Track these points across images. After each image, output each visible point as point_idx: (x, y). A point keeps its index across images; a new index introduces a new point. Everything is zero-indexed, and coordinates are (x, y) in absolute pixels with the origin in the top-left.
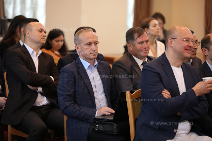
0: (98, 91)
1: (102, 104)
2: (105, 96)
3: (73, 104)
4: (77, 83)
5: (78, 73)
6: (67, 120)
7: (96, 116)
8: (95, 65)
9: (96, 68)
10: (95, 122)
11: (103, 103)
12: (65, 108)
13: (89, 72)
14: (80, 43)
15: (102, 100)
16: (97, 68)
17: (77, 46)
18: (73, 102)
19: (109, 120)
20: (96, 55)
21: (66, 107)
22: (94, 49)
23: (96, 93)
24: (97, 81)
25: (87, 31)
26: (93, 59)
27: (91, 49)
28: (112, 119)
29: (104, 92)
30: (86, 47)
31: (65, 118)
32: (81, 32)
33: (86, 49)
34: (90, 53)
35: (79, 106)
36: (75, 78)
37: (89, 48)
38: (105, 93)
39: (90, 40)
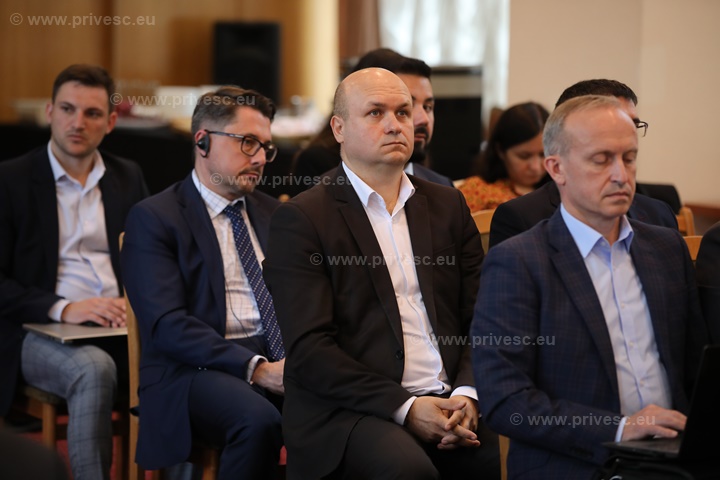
0: (632, 341)
1: (646, 394)
2: (662, 360)
3: (528, 389)
4: (545, 309)
5: (554, 270)
6: (511, 453)
7: (618, 438)
8: (621, 239)
9: (625, 251)
10: (610, 464)
11: (651, 389)
12: (497, 407)
13: (595, 267)
14: (568, 151)
15: (646, 378)
16: (631, 253)
17: (554, 160)
18: (529, 383)
19: (662, 458)
20: (624, 202)
21: (503, 401)
22: (619, 179)
23: (623, 348)
24: (630, 302)
25: (598, 107)
26: (618, 219)
27: (609, 179)
28: (677, 451)
29: (655, 346)
30: (590, 168)
31: (504, 443)
32: (575, 106)
33: (591, 176)
34: (603, 192)
35: (553, 397)
36: (537, 290)
37: (599, 174)
38: (659, 350)
39: (609, 143)
